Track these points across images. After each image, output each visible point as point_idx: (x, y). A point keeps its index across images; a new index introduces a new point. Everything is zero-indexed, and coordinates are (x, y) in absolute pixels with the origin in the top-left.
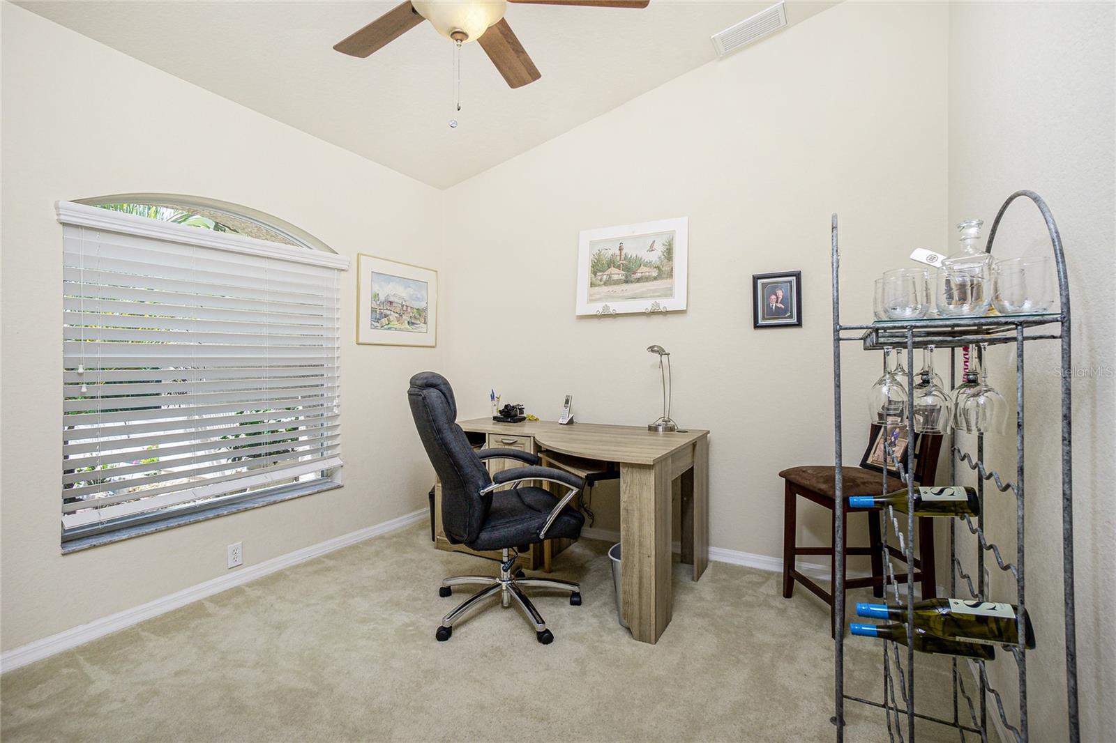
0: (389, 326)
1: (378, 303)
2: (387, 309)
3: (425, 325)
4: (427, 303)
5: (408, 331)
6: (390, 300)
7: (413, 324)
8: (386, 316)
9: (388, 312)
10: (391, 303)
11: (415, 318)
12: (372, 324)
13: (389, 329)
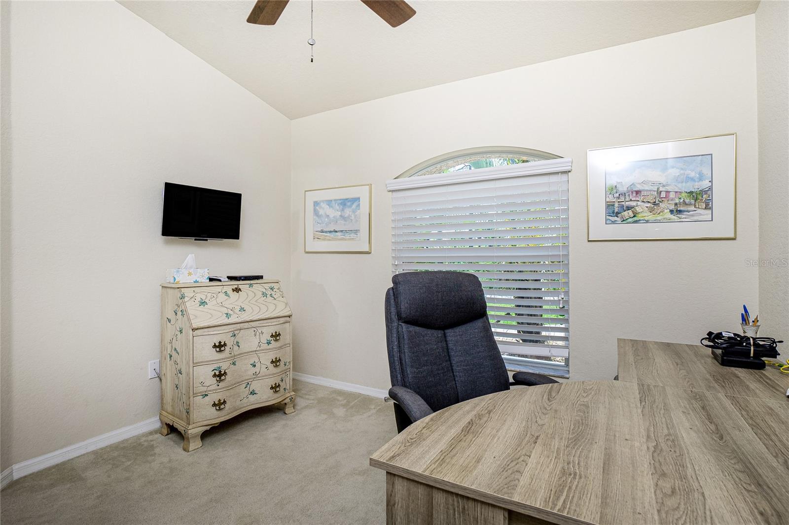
0: (635, 219)
1: (617, 195)
2: (631, 200)
3: (710, 212)
4: (711, 182)
5: (670, 221)
6: (636, 189)
7: (680, 212)
8: (629, 208)
9: (633, 204)
10: (638, 192)
11: (685, 203)
12: (606, 220)
13: (636, 222)
